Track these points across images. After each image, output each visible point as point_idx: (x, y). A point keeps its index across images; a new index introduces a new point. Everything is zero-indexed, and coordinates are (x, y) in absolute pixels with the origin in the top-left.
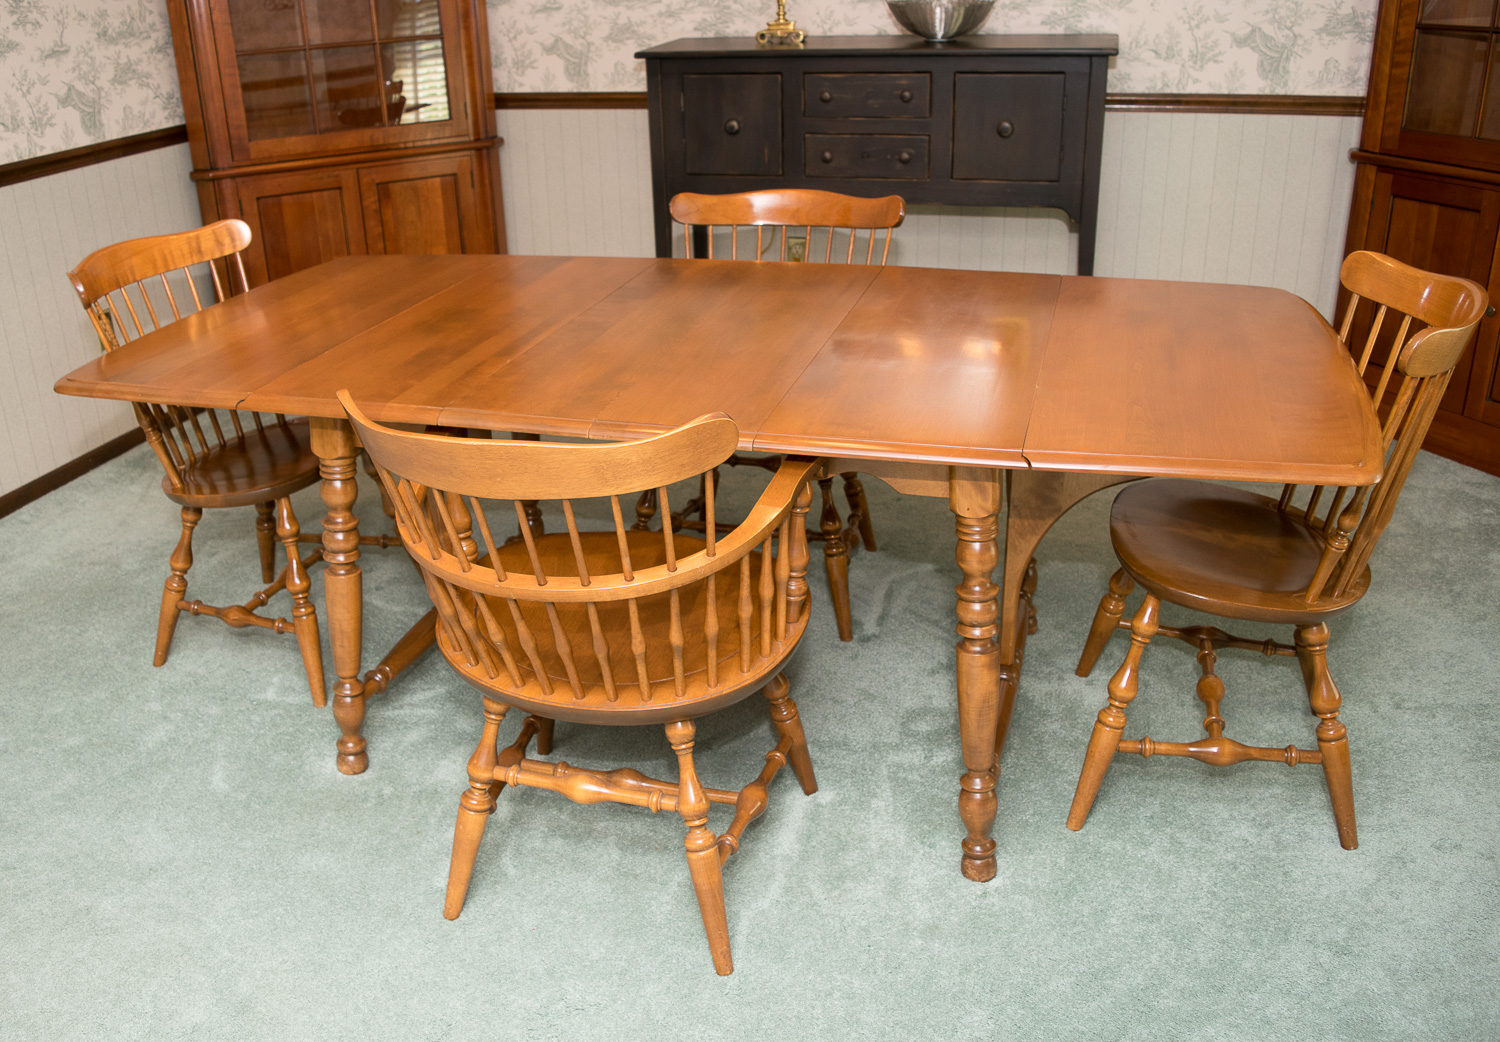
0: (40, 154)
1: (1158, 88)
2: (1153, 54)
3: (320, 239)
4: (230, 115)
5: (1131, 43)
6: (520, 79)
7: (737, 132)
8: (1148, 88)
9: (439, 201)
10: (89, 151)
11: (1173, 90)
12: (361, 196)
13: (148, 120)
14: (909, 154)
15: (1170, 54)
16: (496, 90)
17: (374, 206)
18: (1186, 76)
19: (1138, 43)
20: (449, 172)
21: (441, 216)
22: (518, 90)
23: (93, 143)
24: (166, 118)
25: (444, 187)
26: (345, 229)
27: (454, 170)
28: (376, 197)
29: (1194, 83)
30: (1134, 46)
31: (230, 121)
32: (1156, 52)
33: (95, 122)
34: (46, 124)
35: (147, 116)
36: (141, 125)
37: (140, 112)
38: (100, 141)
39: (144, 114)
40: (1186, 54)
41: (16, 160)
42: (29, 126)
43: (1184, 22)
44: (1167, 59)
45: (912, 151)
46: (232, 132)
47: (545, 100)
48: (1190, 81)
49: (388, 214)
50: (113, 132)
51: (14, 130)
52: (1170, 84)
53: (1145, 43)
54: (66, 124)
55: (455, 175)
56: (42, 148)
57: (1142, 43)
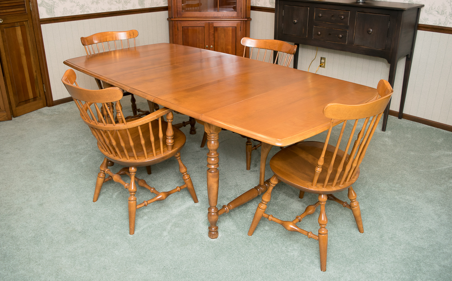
0: (125, 9)
1: (437, 24)
2: (437, 12)
3: (197, 39)
4: (178, 5)
5: (430, 8)
6: (258, 3)
7: (296, 23)
8: (434, 24)
9: (231, 33)
10: (139, 10)
11: (442, 25)
12: (209, 29)
13: (158, 4)
14: (342, 36)
15: (443, 13)
16: (252, 5)
17: (213, 33)
18: (447, 21)
19: (432, 8)
20: (234, 26)
21: (231, 38)
22: (258, 6)
23: (141, 8)
24: (164, 4)
25: (232, 29)
26: (204, 38)
27: (236, 26)
28: (213, 30)
29: (450, 24)
30: (430, 9)
31: (178, 6)
32: (438, 12)
33: (142, 3)
34: (128, 2)
35: (158, 3)
36: (156, 5)
37: (156, 2)
38: (143, 8)
39: (157, 3)
40: (448, 14)
41: (118, 10)
42: (123, 3)
43: (448, 3)
44: (441, 14)
45: (343, 35)
46: (178, 9)
47: (264, 9)
48: (448, 23)
49: (216, 35)
50: (147, 6)
51: (119, 3)
52: (441, 23)
53: (434, 9)
54: (134, 3)
55: (236, 27)
56: (126, 8)
57: (433, 8)
